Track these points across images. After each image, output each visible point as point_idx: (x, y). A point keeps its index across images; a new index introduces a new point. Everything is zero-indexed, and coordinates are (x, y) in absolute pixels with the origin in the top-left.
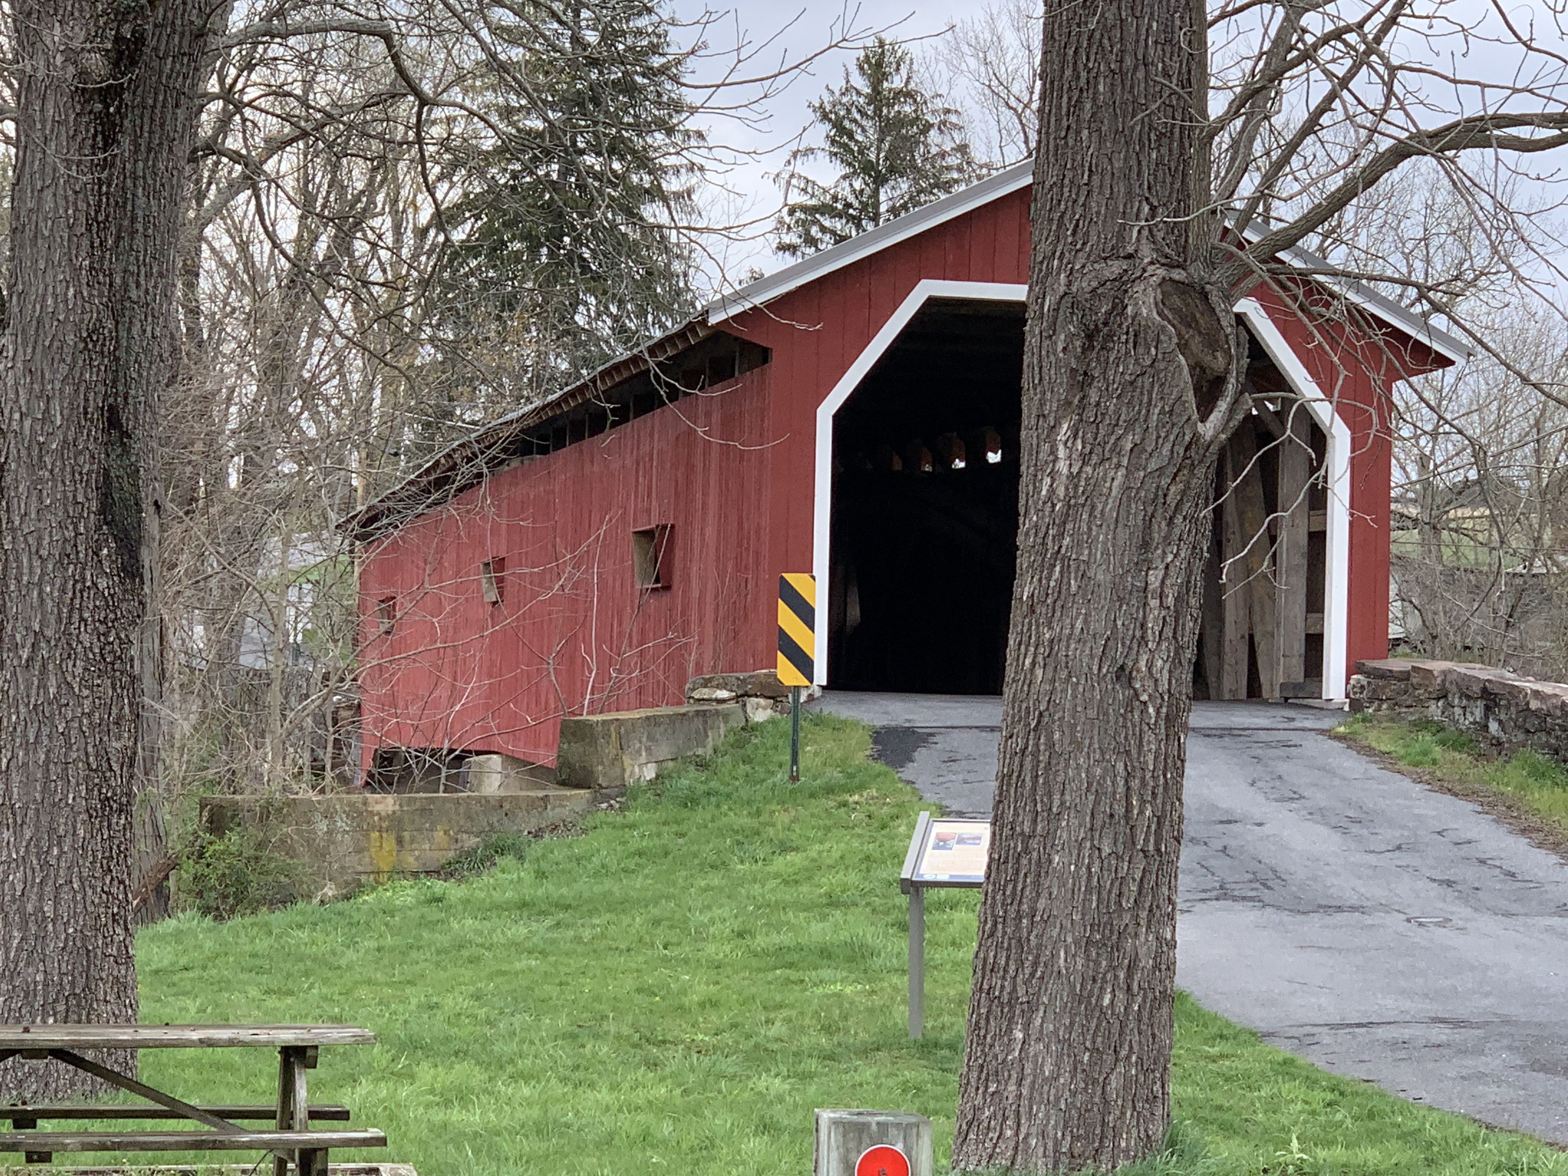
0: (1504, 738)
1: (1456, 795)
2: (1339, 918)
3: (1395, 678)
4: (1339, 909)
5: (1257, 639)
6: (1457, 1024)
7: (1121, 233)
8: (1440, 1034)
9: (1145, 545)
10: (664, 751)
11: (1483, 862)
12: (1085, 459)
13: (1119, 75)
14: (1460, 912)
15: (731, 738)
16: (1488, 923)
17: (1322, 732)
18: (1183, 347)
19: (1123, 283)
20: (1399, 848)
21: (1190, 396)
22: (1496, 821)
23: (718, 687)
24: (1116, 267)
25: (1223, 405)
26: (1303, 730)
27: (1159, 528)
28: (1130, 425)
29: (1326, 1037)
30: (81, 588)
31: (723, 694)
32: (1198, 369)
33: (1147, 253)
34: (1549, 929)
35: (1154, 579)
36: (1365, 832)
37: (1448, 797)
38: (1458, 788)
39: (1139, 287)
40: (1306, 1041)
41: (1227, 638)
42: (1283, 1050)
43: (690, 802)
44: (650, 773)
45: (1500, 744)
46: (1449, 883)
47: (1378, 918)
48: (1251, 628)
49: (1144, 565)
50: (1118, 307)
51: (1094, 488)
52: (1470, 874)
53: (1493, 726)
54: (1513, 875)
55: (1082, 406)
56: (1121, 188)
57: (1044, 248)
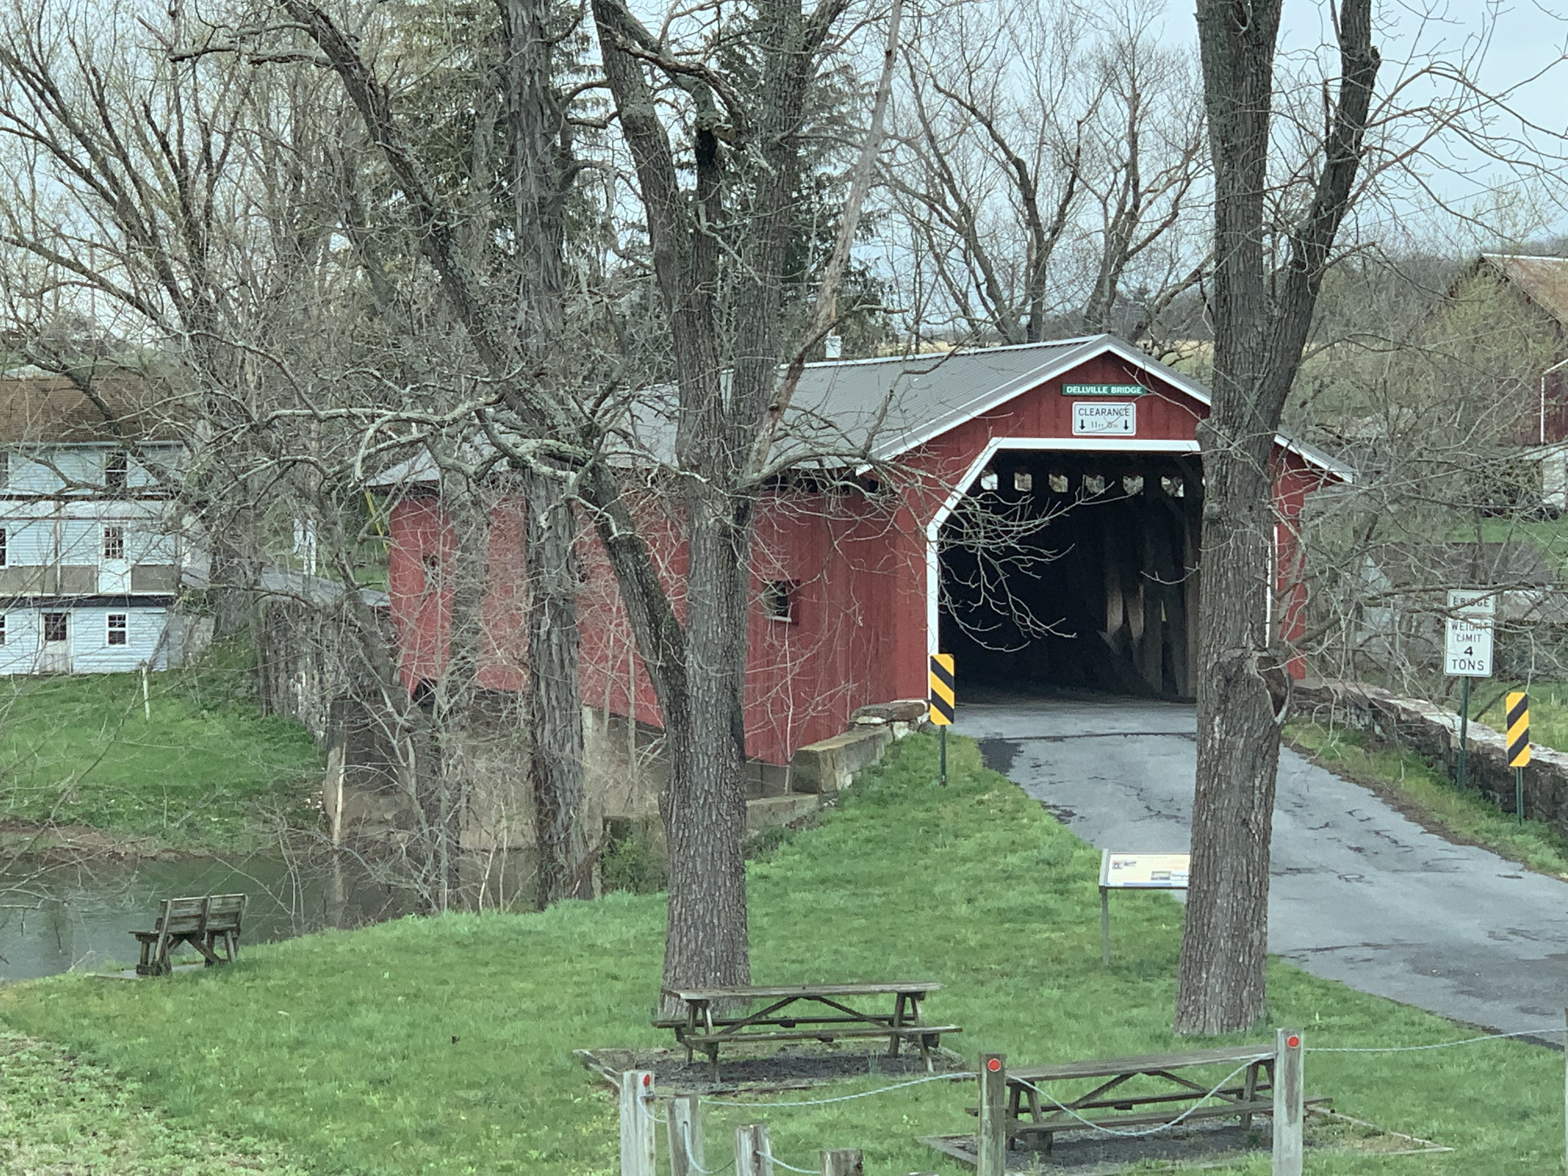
0: (1384, 736)
1: (1358, 783)
2: (1300, 877)
4: (1299, 871)
6: (1378, 947)
7: (1240, 638)
8: (1369, 953)
9: (1253, 768)
10: (855, 766)
11: (1378, 833)
12: (1227, 733)
13: (1237, 570)
14: (1369, 871)
15: (890, 752)
16: (1385, 877)
18: (1268, 687)
19: (1242, 659)
20: (1327, 825)
21: (1272, 708)
22: (1384, 802)
23: (874, 716)
24: (1239, 652)
25: (1285, 709)
27: (1259, 761)
28: (1247, 719)
29: (1310, 955)
30: (726, 768)
31: (878, 720)
32: (1274, 696)
33: (1252, 646)
34: (1419, 880)
35: (1257, 784)
36: (1305, 814)
37: (1353, 785)
38: (1358, 777)
39: (1249, 661)
40: (1301, 958)
42: (1292, 965)
43: (881, 801)
44: (849, 781)
45: (1382, 740)
46: (1359, 850)
47: (1321, 876)
49: (1253, 777)
50: (1240, 669)
51: (1232, 747)
52: (1371, 842)
53: (1378, 729)
54: (1396, 842)
55: (1225, 712)
56: (1239, 617)
57: (1206, 642)
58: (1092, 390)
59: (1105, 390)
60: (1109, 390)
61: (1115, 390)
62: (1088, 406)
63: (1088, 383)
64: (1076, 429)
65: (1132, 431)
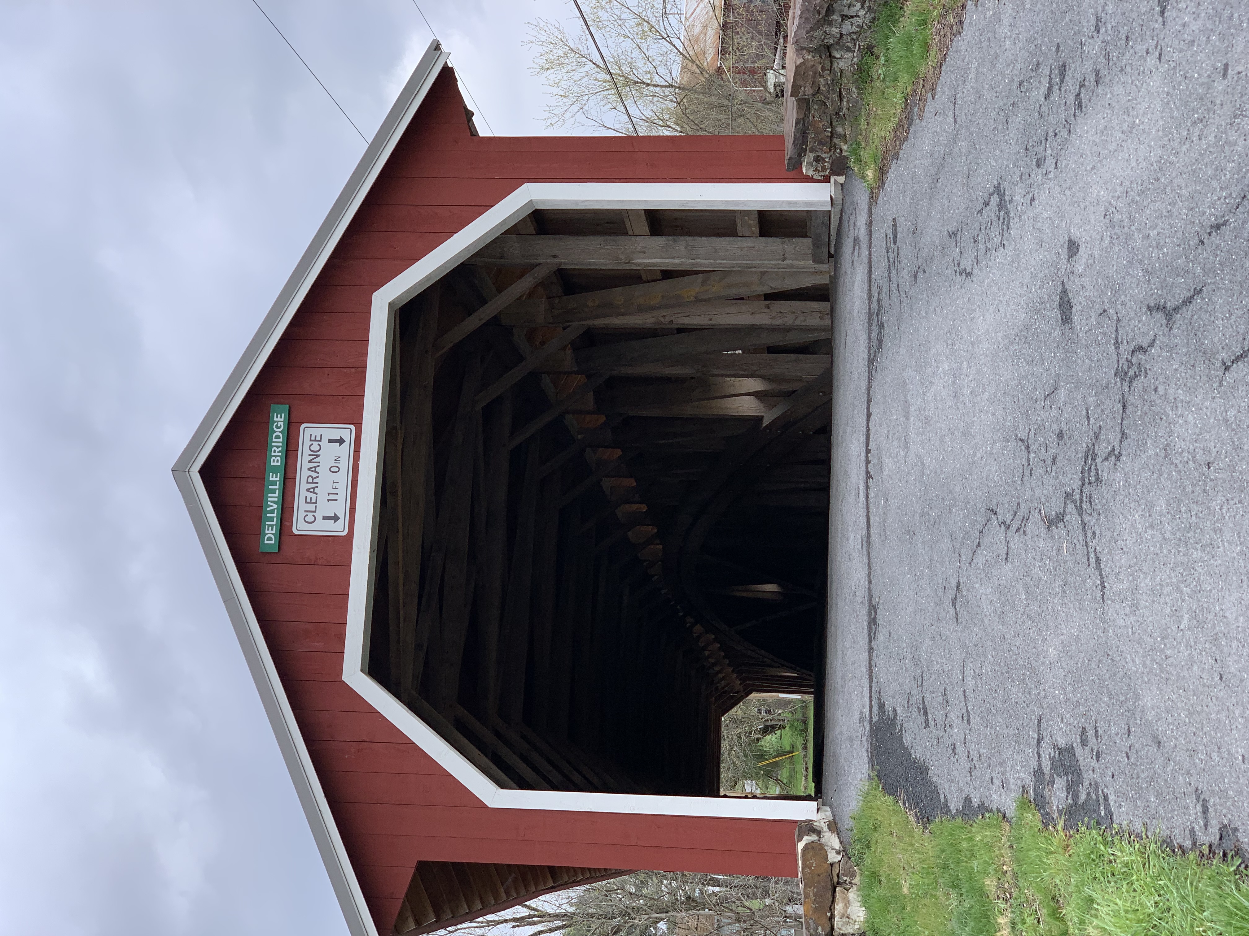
3: (806, 116)
5: (767, 290)
17: (873, 199)
26: (870, 224)
41: (769, 322)
48: (758, 297)
58: (272, 501)
59: (275, 479)
60: (275, 470)
61: (276, 458)
62: (300, 508)
63: (259, 507)
64: (339, 529)
65: (346, 432)
